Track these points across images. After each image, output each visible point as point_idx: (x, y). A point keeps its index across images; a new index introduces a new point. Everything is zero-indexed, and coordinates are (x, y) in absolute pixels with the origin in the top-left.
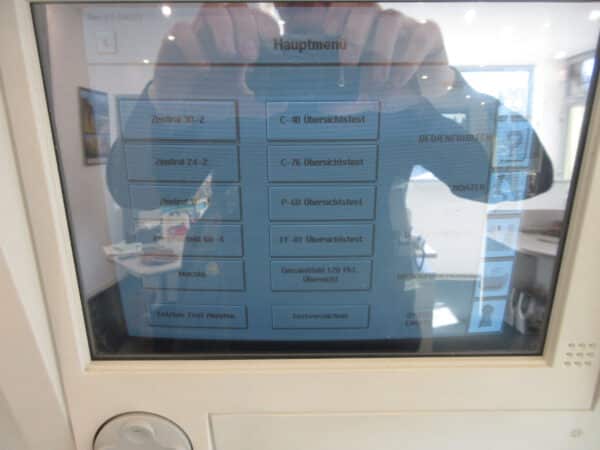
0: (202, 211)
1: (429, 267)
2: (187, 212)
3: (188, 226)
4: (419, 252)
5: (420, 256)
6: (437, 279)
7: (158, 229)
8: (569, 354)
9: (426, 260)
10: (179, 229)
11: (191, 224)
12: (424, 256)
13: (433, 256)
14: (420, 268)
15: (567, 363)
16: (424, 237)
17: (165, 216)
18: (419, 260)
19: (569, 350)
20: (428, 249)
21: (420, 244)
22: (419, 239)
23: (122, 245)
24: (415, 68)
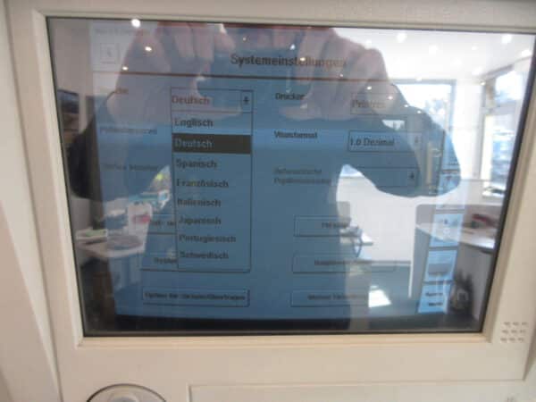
0: (164, 202)
1: (366, 254)
2: (150, 202)
3: (151, 215)
4: (357, 241)
5: (358, 245)
6: (373, 265)
7: (123, 217)
8: (505, 332)
9: (364, 248)
10: (143, 218)
11: (154, 213)
12: (361, 244)
13: (370, 244)
14: (358, 255)
15: (504, 340)
16: (361, 226)
17: (131, 205)
18: (357, 248)
19: (505, 327)
20: (365, 238)
21: (358, 233)
22: (357, 228)
23: (89, 231)
24: (363, 83)
